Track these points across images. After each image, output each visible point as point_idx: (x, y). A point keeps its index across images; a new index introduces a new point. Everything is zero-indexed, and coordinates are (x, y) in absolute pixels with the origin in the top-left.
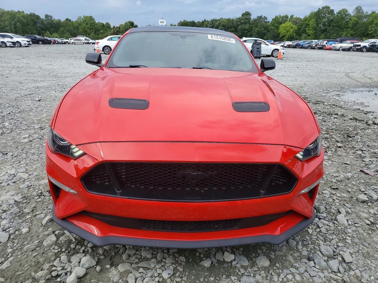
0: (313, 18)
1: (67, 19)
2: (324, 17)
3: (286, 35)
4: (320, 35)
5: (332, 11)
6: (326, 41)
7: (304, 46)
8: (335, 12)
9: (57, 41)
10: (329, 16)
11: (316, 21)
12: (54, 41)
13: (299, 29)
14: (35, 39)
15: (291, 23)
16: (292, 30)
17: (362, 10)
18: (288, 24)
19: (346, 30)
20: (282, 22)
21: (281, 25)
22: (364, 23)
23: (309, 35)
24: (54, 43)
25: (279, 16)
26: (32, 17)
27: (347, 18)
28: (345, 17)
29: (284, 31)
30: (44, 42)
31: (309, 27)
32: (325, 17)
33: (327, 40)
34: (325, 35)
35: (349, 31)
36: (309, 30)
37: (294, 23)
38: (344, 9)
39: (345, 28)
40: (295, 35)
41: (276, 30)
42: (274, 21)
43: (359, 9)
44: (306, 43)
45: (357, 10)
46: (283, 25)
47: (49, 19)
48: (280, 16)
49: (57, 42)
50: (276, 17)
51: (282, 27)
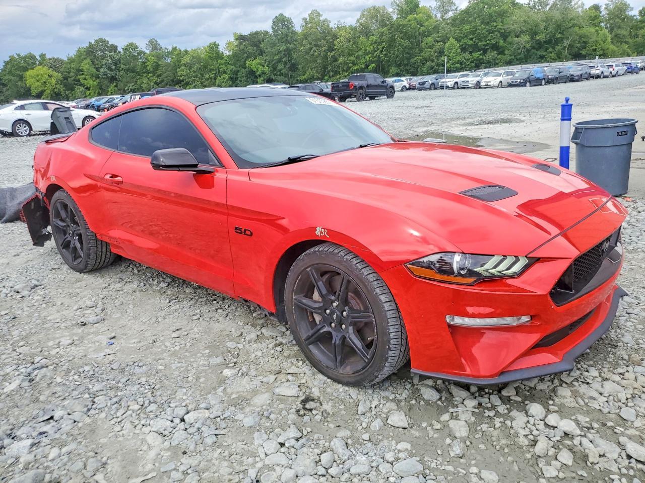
0: (85, 59)
2: (104, 57)
3: (45, 90)
4: (108, 87)
5: (114, 48)
6: (139, 96)
7: (101, 106)
8: (120, 49)
10: (111, 54)
11: (93, 62)
13: (66, 78)
15: (46, 68)
16: (54, 81)
17: (159, 44)
18: (41, 70)
19: (147, 76)
20: (26, 67)
21: (27, 73)
22: (168, 65)
23: (88, 88)
25: (16, 56)
27: (141, 58)
28: (138, 56)
29: (37, 84)
31: (83, 74)
32: (106, 57)
33: (138, 94)
34: (116, 86)
35: (151, 77)
36: (85, 79)
37: (51, 67)
38: (132, 44)
39: (144, 73)
40: (62, 88)
41: (19, 83)
42: (9, 66)
43: (154, 44)
44: (104, 101)
45: (152, 45)
46: (30, 73)
48: (19, 55)
50: (12, 59)
51: (32, 77)
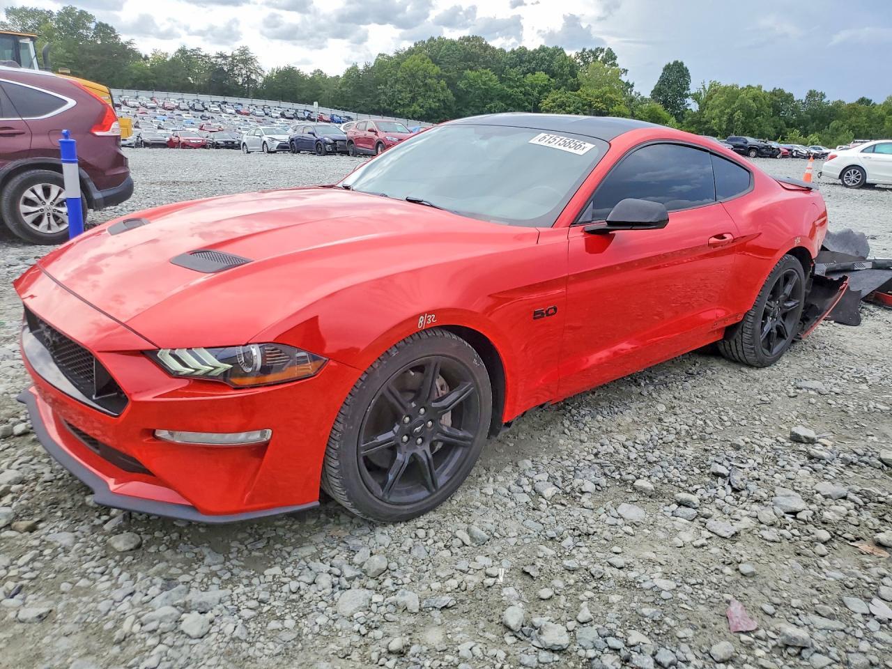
1: (862, 101)
9: (797, 151)
12: (789, 150)
14: (745, 145)
24: (784, 156)
26: (775, 98)
30: (762, 153)
47: (815, 101)
49: (794, 154)
